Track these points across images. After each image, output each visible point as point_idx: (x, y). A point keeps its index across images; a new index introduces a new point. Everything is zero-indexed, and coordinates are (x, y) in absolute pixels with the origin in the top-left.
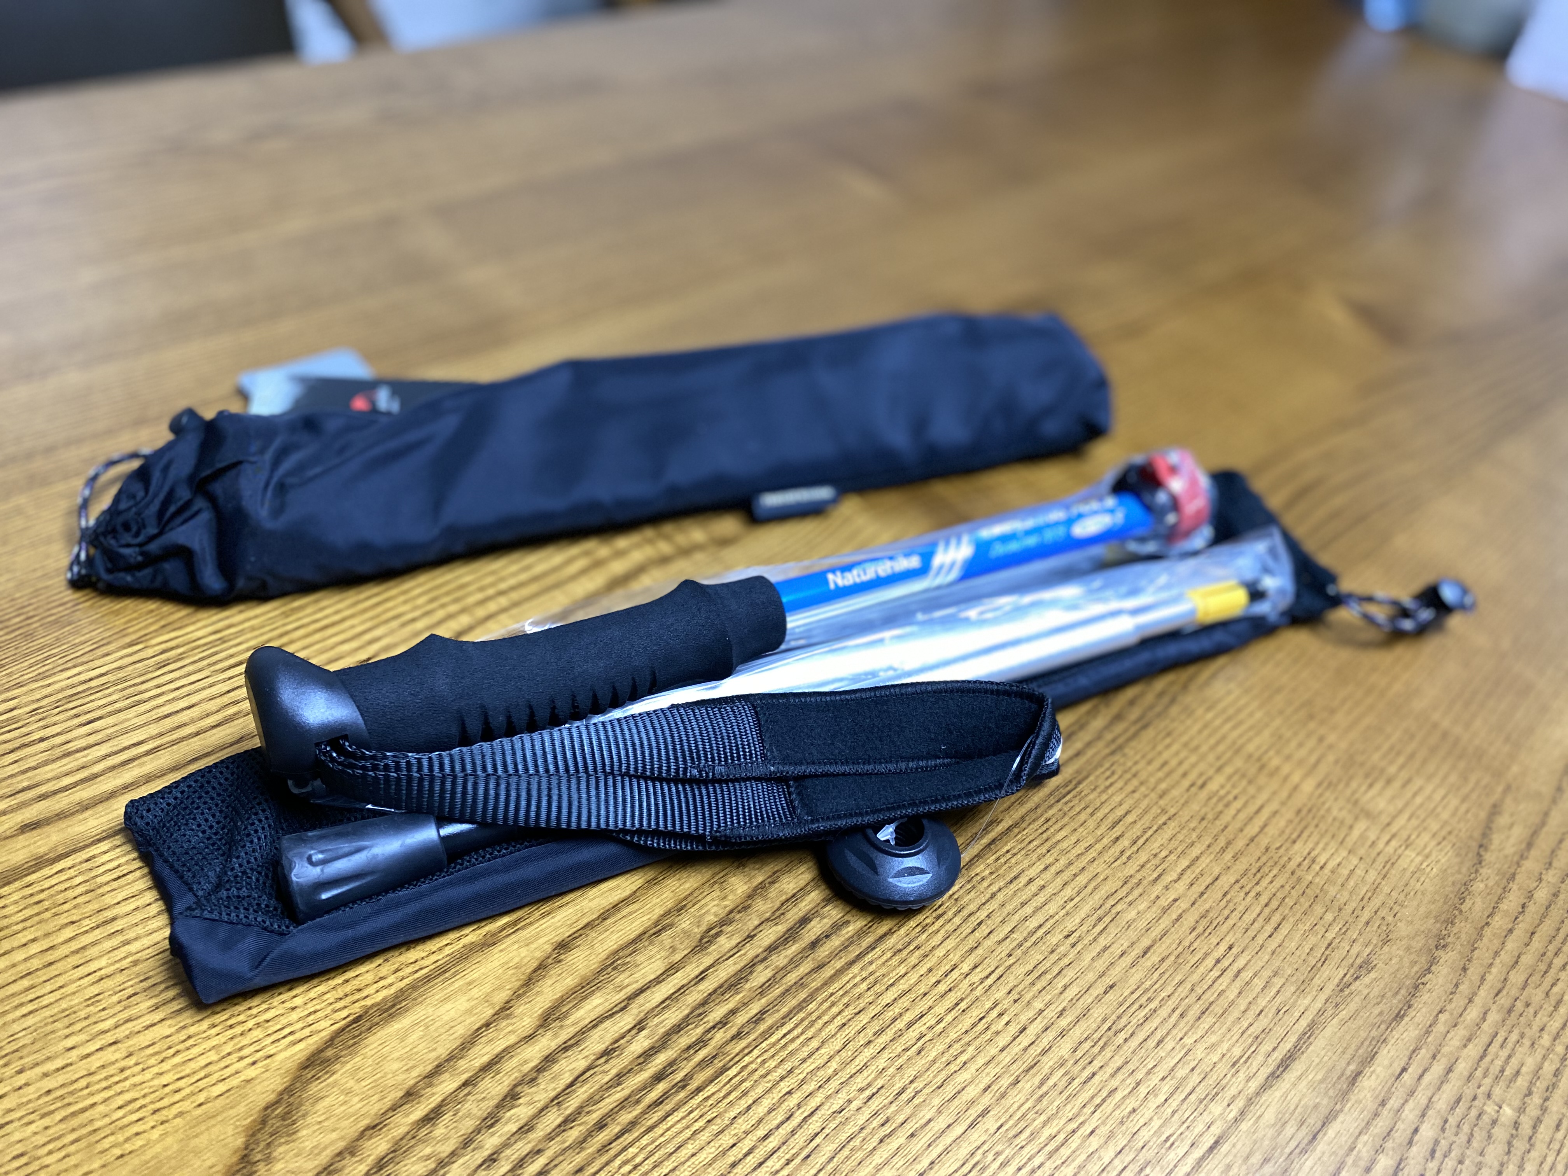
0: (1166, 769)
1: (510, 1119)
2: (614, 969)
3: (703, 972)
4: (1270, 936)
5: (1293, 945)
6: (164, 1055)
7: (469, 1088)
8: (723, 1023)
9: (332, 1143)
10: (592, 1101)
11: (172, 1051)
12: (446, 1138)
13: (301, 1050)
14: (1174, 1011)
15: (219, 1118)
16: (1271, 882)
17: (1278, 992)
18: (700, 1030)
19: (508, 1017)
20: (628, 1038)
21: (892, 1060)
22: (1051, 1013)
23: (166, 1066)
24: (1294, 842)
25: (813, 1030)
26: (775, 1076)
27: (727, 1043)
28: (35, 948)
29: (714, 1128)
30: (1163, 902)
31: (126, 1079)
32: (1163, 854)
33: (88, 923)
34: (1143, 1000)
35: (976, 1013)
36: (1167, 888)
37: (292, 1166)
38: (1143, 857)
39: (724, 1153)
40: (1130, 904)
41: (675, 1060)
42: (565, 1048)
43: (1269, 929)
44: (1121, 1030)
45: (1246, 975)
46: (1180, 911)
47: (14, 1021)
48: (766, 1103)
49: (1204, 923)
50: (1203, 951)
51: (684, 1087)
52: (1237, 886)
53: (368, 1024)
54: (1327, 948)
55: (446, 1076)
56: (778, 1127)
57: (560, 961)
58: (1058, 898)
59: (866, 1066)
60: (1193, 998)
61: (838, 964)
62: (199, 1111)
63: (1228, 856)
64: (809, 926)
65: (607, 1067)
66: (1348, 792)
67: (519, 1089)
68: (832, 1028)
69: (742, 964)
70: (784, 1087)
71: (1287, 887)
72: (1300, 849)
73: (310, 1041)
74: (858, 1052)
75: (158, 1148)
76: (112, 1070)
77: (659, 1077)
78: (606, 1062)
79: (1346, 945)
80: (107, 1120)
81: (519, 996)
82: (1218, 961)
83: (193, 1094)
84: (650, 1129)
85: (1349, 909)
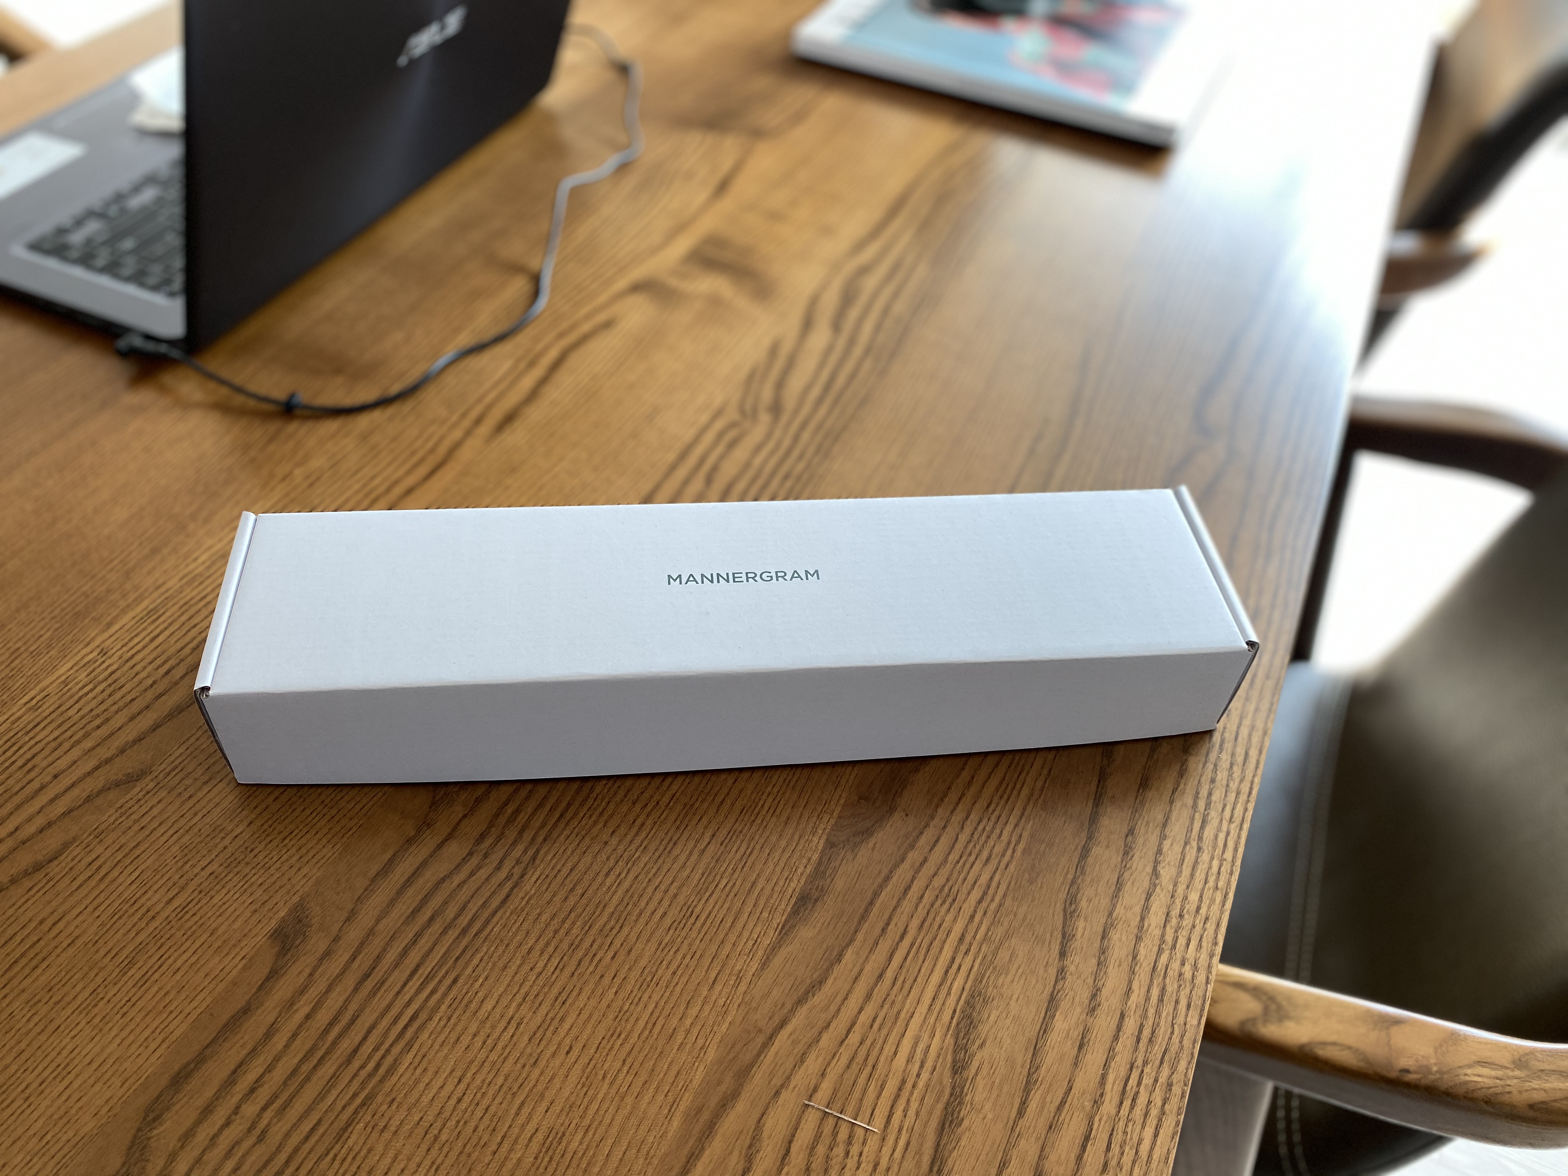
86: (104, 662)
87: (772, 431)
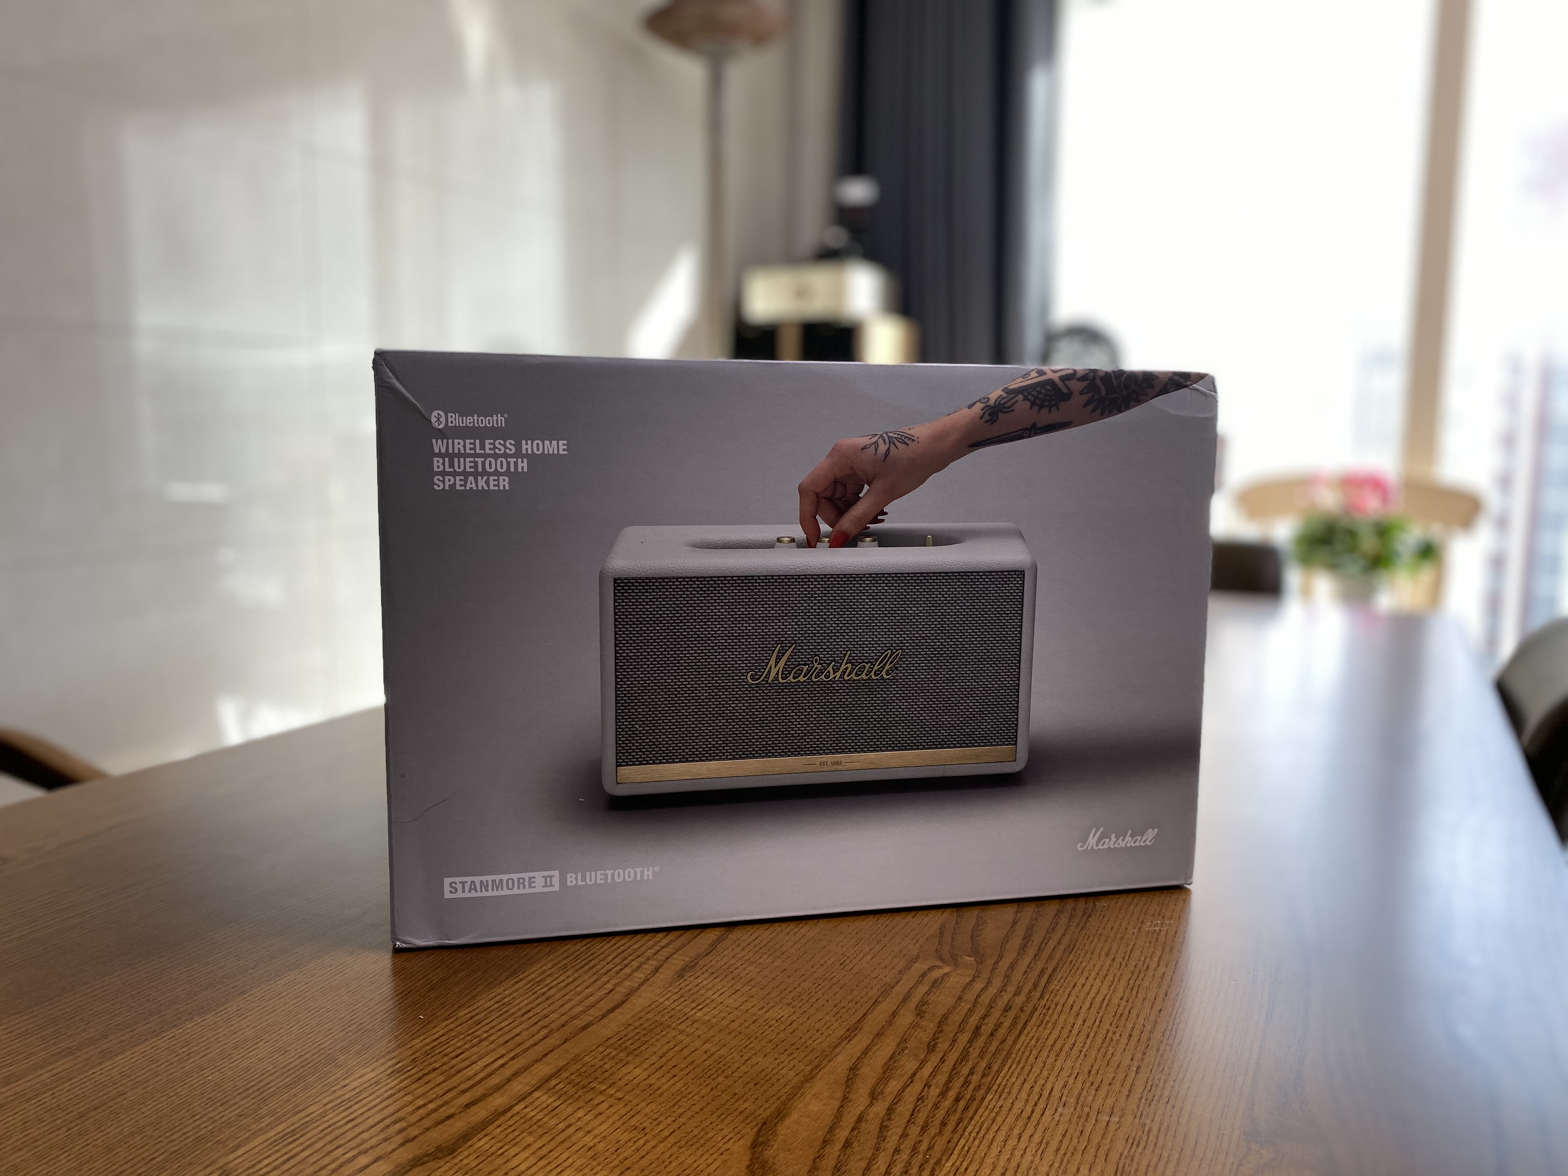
1: (891, 1135)
2: (891, 1070)
3: (941, 1059)
6: (664, 1165)
7: (857, 1130)
8: (971, 1073)
9: (801, 1169)
10: (930, 1117)
12: (864, 1150)
13: (745, 1141)
18: (961, 1079)
19: (850, 1101)
20: (925, 1091)
21: (1074, 1061)
25: (1022, 1062)
26: (1019, 1083)
27: (981, 1079)
28: (533, 1148)
29: (1005, 1108)
33: (555, 1131)
41: (959, 1092)
42: (895, 1103)
48: (1024, 1093)
51: (975, 1099)
53: (772, 1124)
55: (839, 1130)
56: (1038, 1100)
57: (858, 1074)
58: (1103, 987)
59: (1062, 1067)
61: (1012, 1038)
64: (982, 1030)
65: (925, 1104)
67: (885, 1123)
69: (960, 1051)
70: (1028, 1085)
74: (1053, 1064)
77: (957, 1100)
78: (923, 1102)
81: (848, 1092)
84: (972, 1119)
87: (978, 971)
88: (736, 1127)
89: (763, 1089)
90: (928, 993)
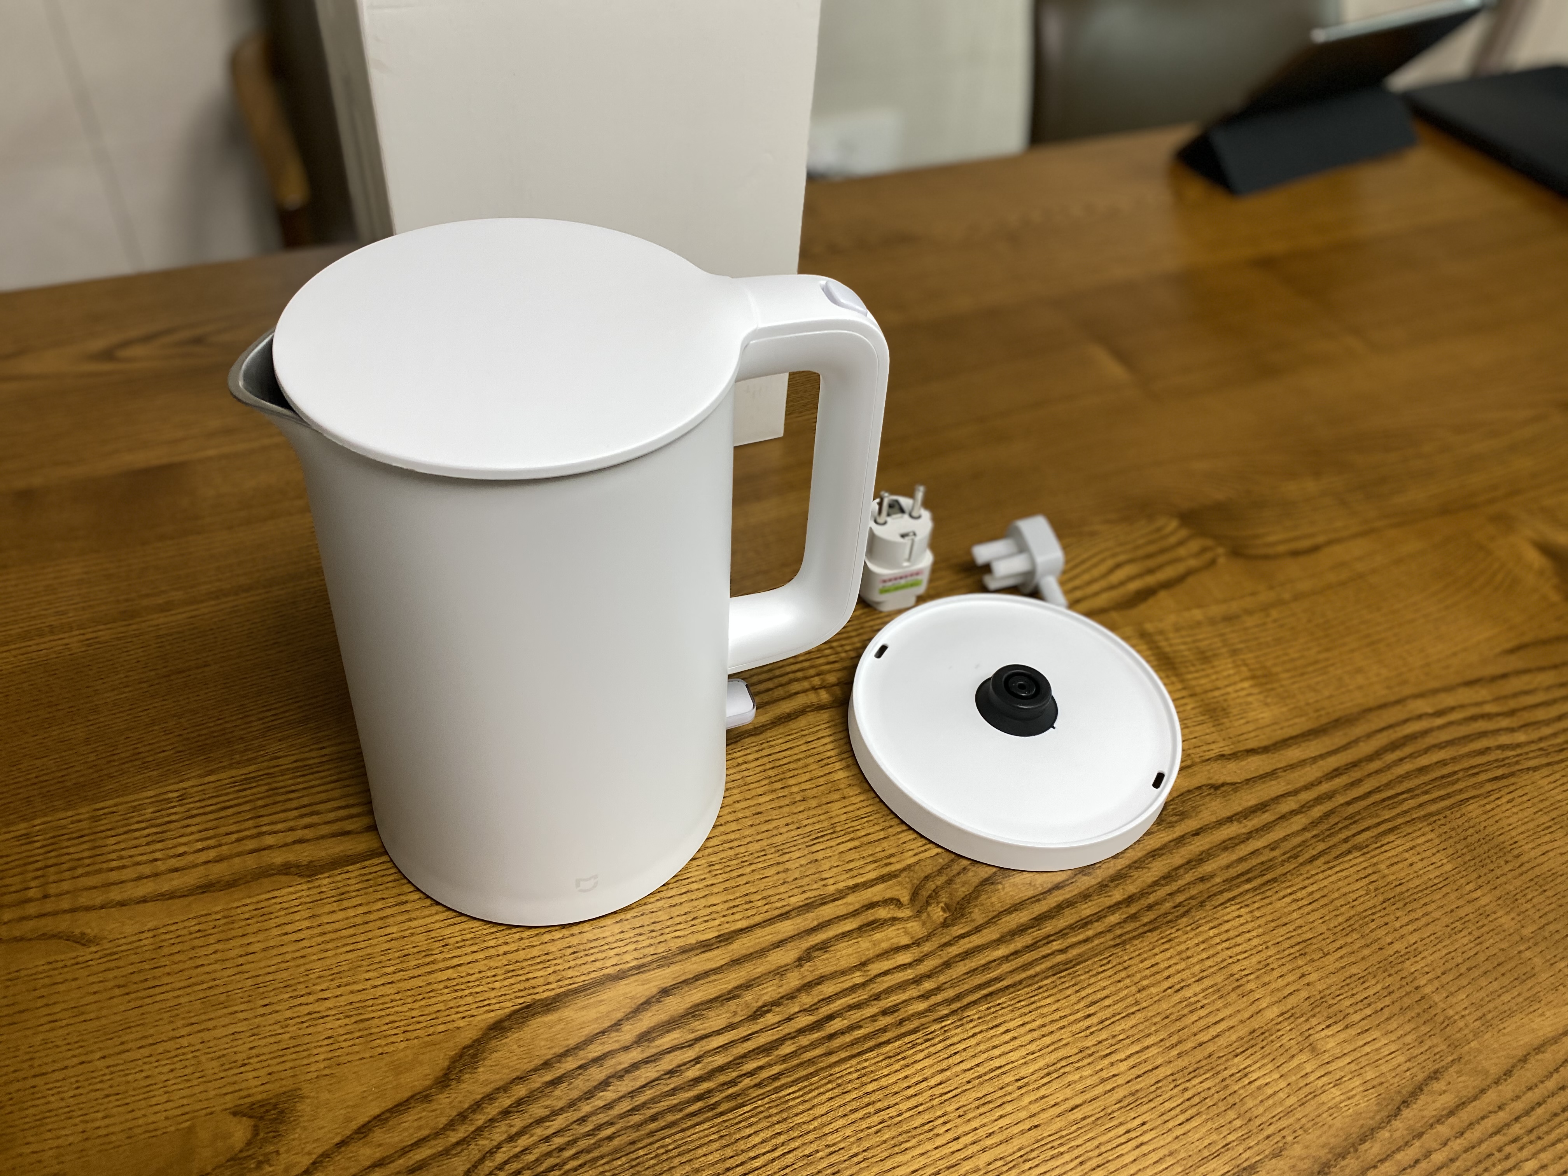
0: (1154, 969)
1: (600, 1098)
2: (694, 1016)
3: (750, 1035)
4: (1180, 1125)
5: (1197, 1136)
6: (416, 998)
7: (581, 1071)
8: (751, 1074)
9: (495, 1081)
10: (654, 1100)
11: (421, 997)
12: (559, 1098)
13: (492, 1017)
14: (1076, 1158)
15: (438, 1046)
16: (1201, 1083)
17: (1167, 1168)
18: (735, 1074)
19: (617, 1030)
20: (688, 1066)
21: (856, 1132)
22: (982, 1132)
23: (416, 1005)
24: (1237, 1056)
25: (810, 1095)
26: (775, 1119)
27: (750, 1088)
28: (360, 910)
29: (724, 1142)
30: (1104, 1074)
31: (393, 1007)
32: (1121, 1037)
33: (392, 901)
34: (1056, 1143)
35: (927, 1117)
36: (1112, 1064)
37: (470, 1088)
38: (1104, 1035)
39: (724, 1160)
40: (1077, 1069)
41: (713, 1089)
42: (646, 1061)
43: (1182, 1118)
44: (1030, 1160)
45: (1145, 1149)
46: (1115, 1085)
47: (341, 954)
48: (763, 1135)
49: (1131, 1099)
50: (1121, 1120)
51: (713, 1109)
52: (1171, 1078)
53: (533, 1012)
54: (1223, 1147)
55: (570, 1059)
56: (764, 1154)
57: (660, 1002)
58: (1022, 1049)
59: (837, 1131)
60: (1097, 1152)
61: (843, 1055)
62: (428, 1039)
63: (1175, 1052)
64: (832, 1023)
65: (669, 1081)
66: (1306, 1026)
67: (611, 1080)
68: (824, 1098)
69: (777, 1037)
70: (778, 1128)
71: (1213, 1091)
72: (1240, 1062)
73: (498, 1012)
74: (835, 1119)
75: (401, 1055)
76: (387, 999)
77: (699, 1098)
78: (669, 1078)
79: (1241, 1149)
80: (378, 1030)
81: (628, 1019)
82: (1128, 1132)
83: (426, 1027)
84: (683, 1130)
85: (1258, 1122)
86: (174, 807)
87: (928, 937)
88: (505, 995)
89: (572, 964)
90: (844, 935)
